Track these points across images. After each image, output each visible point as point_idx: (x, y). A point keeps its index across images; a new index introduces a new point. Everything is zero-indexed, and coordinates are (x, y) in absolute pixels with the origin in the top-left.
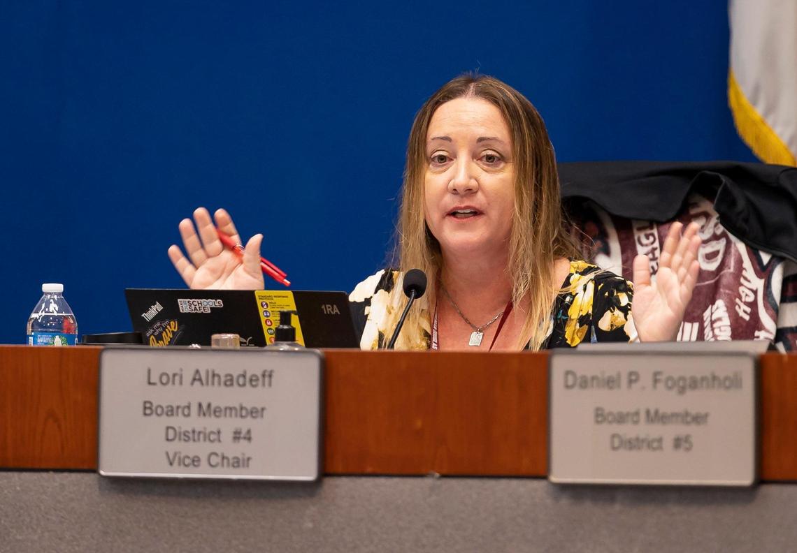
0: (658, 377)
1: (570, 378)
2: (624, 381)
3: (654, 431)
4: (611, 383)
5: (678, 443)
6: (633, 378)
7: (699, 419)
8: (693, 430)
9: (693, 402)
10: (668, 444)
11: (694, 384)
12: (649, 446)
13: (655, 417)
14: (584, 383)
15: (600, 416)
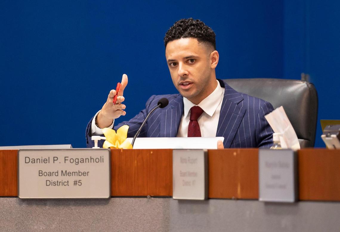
0: (66, 158)
1: (27, 159)
2: (51, 160)
3: (65, 178)
4: (45, 161)
5: (75, 183)
6: (55, 159)
7: (85, 174)
8: (82, 178)
9: (82, 168)
10: (71, 183)
11: (83, 161)
12: (63, 184)
13: (65, 173)
14: (34, 161)
15: (41, 173)
